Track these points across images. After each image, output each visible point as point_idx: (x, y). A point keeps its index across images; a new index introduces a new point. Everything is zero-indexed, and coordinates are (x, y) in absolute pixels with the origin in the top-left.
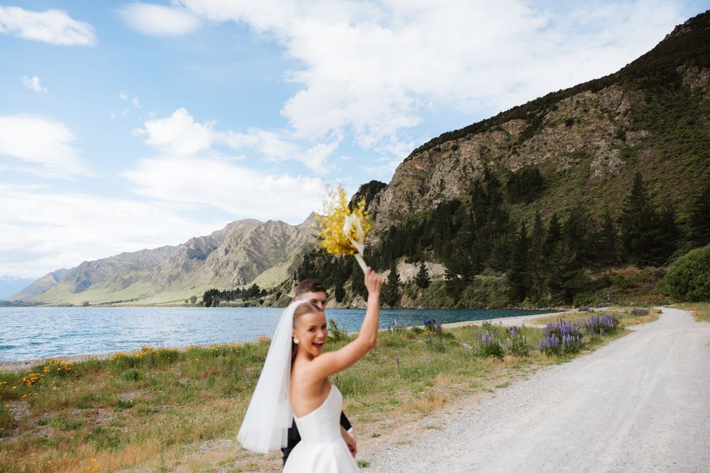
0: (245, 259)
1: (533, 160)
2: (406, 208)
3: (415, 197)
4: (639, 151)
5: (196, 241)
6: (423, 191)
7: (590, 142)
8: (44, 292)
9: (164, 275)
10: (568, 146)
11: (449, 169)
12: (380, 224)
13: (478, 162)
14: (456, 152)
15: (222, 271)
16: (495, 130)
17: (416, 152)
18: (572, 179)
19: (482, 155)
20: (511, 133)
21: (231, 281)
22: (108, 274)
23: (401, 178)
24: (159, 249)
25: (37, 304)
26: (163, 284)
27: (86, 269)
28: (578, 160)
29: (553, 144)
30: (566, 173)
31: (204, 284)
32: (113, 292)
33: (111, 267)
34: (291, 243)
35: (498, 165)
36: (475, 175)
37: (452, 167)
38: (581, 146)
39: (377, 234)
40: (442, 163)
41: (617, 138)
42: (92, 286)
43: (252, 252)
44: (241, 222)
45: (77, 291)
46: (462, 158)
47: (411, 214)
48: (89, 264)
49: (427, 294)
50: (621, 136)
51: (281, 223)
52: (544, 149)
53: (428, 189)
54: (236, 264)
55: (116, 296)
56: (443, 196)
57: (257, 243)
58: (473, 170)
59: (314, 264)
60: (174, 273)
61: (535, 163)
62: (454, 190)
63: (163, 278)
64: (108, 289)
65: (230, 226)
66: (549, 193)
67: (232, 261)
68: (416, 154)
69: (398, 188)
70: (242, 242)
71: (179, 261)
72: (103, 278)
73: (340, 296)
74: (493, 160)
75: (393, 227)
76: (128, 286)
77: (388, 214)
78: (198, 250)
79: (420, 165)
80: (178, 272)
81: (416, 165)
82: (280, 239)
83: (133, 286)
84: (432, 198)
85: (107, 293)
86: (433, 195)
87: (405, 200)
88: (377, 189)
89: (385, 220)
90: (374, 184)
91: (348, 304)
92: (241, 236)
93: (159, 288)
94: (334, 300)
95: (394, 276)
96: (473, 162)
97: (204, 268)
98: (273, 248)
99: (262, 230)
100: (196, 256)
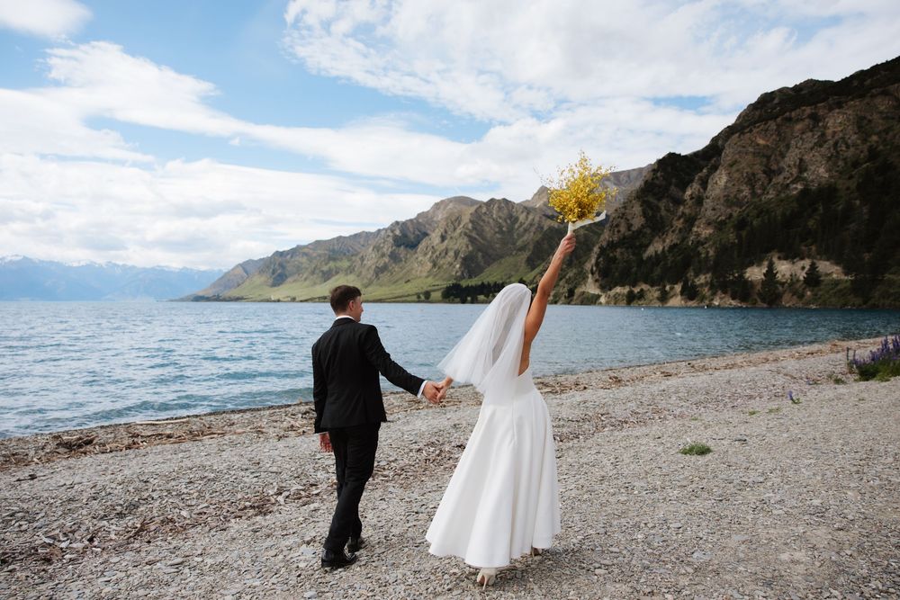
0: (467, 247)
2: (746, 192)
3: (759, 179)
5: (401, 225)
6: (770, 173)
8: (239, 285)
9: (368, 266)
11: (811, 145)
12: (713, 212)
14: (820, 124)
15: (441, 262)
16: (878, 94)
19: (860, 127)
21: (454, 273)
22: (303, 266)
23: (737, 156)
24: (356, 235)
25: (238, 299)
26: (369, 276)
27: (280, 260)
31: (420, 277)
33: (305, 258)
34: (519, 227)
35: (885, 140)
36: (850, 154)
37: (815, 143)
39: (709, 224)
40: (801, 138)
42: (289, 280)
43: (475, 239)
44: (451, 201)
45: (274, 285)
46: (829, 132)
47: (756, 200)
48: (281, 254)
49: (820, 293)
51: (504, 199)
53: (780, 171)
54: (457, 254)
56: (804, 179)
57: (478, 228)
58: (848, 147)
60: (381, 264)
62: (820, 172)
63: (368, 270)
64: (307, 282)
65: (437, 206)
67: (451, 249)
68: (757, 125)
69: (734, 168)
70: (461, 226)
71: (385, 250)
72: (299, 270)
73: (690, 293)
74: (875, 134)
75: (731, 216)
76: (329, 279)
77: (722, 201)
78: (405, 235)
79: (763, 139)
80: (385, 263)
81: (758, 139)
82: (506, 222)
83: (334, 279)
84: (788, 182)
85: (307, 287)
86: (788, 178)
87: (745, 183)
88: (678, 164)
89: (718, 206)
90: (672, 158)
91: (707, 302)
92: (458, 219)
93: (365, 281)
94: (679, 297)
95: (770, 273)
96: (847, 137)
97: (417, 258)
98: (498, 233)
99: (483, 211)
100: (404, 244)
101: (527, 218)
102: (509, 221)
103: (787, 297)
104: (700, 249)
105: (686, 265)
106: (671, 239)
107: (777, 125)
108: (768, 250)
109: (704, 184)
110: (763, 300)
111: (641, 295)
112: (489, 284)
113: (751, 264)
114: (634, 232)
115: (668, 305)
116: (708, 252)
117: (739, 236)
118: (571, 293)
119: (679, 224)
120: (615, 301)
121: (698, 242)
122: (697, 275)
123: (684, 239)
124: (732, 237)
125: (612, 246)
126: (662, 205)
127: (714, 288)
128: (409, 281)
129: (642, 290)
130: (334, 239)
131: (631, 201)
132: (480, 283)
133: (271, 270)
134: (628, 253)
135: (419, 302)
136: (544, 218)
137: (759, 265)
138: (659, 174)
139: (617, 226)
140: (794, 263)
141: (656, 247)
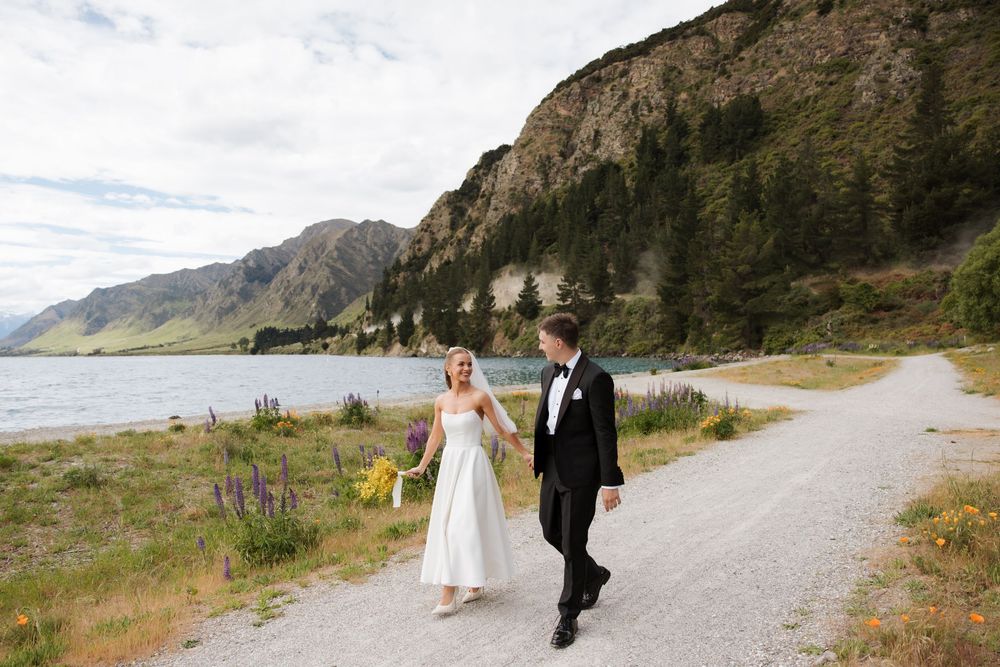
0: (328, 281)
1: (753, 84)
2: (538, 184)
4: (952, 49)
5: (258, 254)
6: (565, 154)
7: (859, 41)
9: (211, 307)
10: (818, 52)
11: (610, 110)
13: (658, 95)
14: (624, 80)
15: (296, 300)
16: (693, 34)
17: (561, 86)
18: (818, 112)
19: (666, 81)
20: (721, 38)
21: (308, 315)
22: (132, 307)
23: (533, 133)
24: (206, 268)
26: (210, 320)
27: (100, 300)
28: (834, 77)
29: (792, 51)
30: (810, 102)
31: (269, 320)
32: (139, 333)
33: (135, 297)
35: (694, 98)
36: (652, 118)
37: (615, 107)
38: (842, 49)
40: (599, 101)
41: (912, 26)
42: (109, 326)
43: (340, 270)
44: (325, 224)
45: (88, 333)
46: (632, 90)
47: (545, 193)
50: (919, 23)
52: (775, 61)
53: (574, 149)
54: (314, 289)
55: (145, 339)
56: (596, 159)
57: (346, 257)
58: (650, 110)
59: (396, 283)
60: (227, 303)
61: (757, 90)
62: (616, 148)
63: (210, 312)
64: (132, 329)
66: (772, 141)
67: (309, 284)
69: (527, 149)
70: (324, 255)
71: (233, 286)
72: (126, 309)
74: (685, 91)
76: (162, 323)
77: (507, 196)
78: (260, 267)
79: (565, 108)
80: (232, 302)
81: (559, 108)
82: (382, 249)
83: (166, 325)
84: (578, 164)
85: (132, 335)
86: (579, 159)
87: (537, 171)
89: (501, 205)
91: (415, 348)
92: (322, 246)
93: (206, 326)
96: (650, 95)
97: (269, 296)
98: (372, 263)
99: (355, 236)
100: (258, 278)
102: (386, 249)
107: (581, 87)
125: (398, 267)
127: (427, 327)
128: (254, 325)
130: (177, 272)
133: (85, 314)
135: (232, 353)
138: (481, 172)
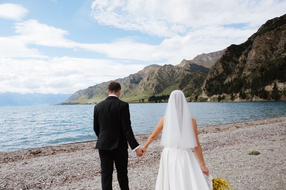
0: (157, 82)
2: (263, 57)
3: (268, 52)
5: (133, 76)
6: (273, 50)
8: (77, 99)
12: (250, 66)
15: (148, 88)
21: (152, 92)
22: (99, 91)
23: (259, 44)
25: (77, 104)
27: (91, 89)
31: (140, 94)
33: (100, 88)
34: (176, 74)
39: (249, 70)
40: (285, 36)
42: (94, 96)
43: (160, 79)
44: (151, 66)
45: (89, 98)
47: (268, 60)
51: (170, 65)
53: (277, 49)
54: (153, 85)
57: (161, 75)
60: (126, 89)
64: (100, 97)
65: (145, 68)
67: (151, 83)
68: (266, 32)
69: (258, 49)
70: (154, 75)
71: (127, 85)
72: (97, 93)
73: (243, 96)
75: (258, 67)
77: (254, 61)
78: (134, 79)
79: (269, 37)
80: (127, 89)
81: (267, 37)
82: (171, 73)
84: (280, 53)
85: (100, 99)
86: (280, 51)
87: (263, 54)
88: (236, 48)
89: (253, 63)
90: (233, 46)
91: (250, 100)
92: (153, 73)
94: (239, 98)
95: (275, 88)
97: (139, 87)
98: (168, 77)
99: (162, 69)
100: (134, 82)
101: (179, 71)
102: (172, 73)
103: (283, 97)
104: (246, 79)
105: (241, 86)
106: (234, 76)
107: (274, 32)
108: (274, 79)
109: (246, 55)
110: (273, 98)
111: (224, 98)
112: (165, 96)
113: (267, 85)
114: (219, 74)
115: (234, 101)
116: (249, 81)
117: (261, 74)
118: (196, 98)
119: (237, 71)
120: (214, 100)
121: (245, 77)
122: (245, 90)
123: (239, 76)
124: (259, 74)
125: (211, 80)
126: (230, 64)
127: (252, 94)
128: (136, 95)
129: (224, 96)
131: (218, 63)
132: (162, 95)
133: (88, 93)
134: (218, 82)
135: (140, 103)
136: (185, 71)
137: (271, 85)
138: (228, 53)
139: (213, 72)
140: (285, 84)
141: (229, 80)
